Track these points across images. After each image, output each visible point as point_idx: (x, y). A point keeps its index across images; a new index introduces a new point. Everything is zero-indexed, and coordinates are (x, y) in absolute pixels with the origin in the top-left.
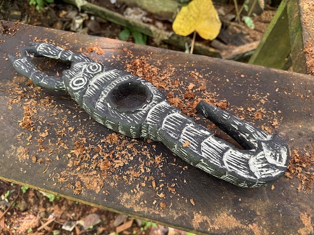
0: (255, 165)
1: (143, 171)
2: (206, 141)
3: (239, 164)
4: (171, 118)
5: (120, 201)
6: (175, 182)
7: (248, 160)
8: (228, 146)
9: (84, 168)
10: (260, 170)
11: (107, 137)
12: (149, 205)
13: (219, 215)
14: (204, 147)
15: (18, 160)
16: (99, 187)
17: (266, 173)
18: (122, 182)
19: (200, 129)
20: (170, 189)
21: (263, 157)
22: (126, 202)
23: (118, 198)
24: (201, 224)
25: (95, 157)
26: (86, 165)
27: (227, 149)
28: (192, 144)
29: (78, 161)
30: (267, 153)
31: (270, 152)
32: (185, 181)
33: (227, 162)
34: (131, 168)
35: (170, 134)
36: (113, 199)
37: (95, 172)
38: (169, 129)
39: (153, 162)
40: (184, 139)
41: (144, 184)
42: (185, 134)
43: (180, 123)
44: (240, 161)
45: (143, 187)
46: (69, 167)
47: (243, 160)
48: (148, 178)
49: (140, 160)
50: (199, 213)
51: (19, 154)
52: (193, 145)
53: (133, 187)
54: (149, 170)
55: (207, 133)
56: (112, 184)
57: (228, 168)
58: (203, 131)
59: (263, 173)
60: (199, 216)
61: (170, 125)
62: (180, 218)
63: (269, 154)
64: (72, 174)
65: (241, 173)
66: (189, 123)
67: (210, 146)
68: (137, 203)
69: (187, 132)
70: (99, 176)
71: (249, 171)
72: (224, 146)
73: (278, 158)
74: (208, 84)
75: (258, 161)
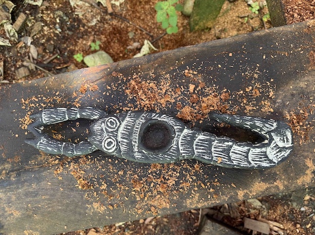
0: (271, 153)
1: (191, 180)
2: (232, 150)
3: (261, 158)
4: (198, 142)
5: (186, 206)
6: (216, 177)
7: (266, 152)
8: (249, 148)
9: (149, 196)
10: (276, 155)
11: (151, 167)
12: (207, 200)
13: (253, 185)
14: (233, 156)
15: (100, 213)
16: (168, 204)
17: (280, 156)
18: (181, 194)
19: (224, 143)
20: (215, 184)
21: (275, 144)
22: (191, 205)
23: (184, 204)
24: (244, 196)
25: (152, 185)
26: (149, 194)
27: (249, 150)
28: (223, 158)
29: (142, 193)
30: (277, 139)
31: (279, 138)
32: (223, 174)
33: (252, 160)
34: (182, 181)
35: (204, 157)
36: (181, 206)
37: (159, 196)
38: (202, 153)
39: (194, 171)
40: (216, 157)
41: (196, 189)
42: (215, 152)
43: (207, 144)
44: (261, 155)
45: (196, 191)
46: (138, 201)
47: (263, 154)
48: (197, 183)
49: (184, 173)
50: (240, 190)
51: (97, 209)
52: (225, 158)
53: (189, 194)
54: (194, 178)
55: (230, 144)
56: (175, 198)
57: (254, 165)
58: (226, 143)
59: (278, 157)
60: (241, 192)
61: (200, 149)
62: (230, 198)
63: (279, 140)
64: (144, 204)
65: (265, 164)
66: (214, 141)
67: (236, 153)
68: (198, 202)
69: (215, 149)
70: (163, 197)
71: (269, 160)
72: (246, 148)
73: (285, 140)
74: (204, 79)
75: (273, 149)
